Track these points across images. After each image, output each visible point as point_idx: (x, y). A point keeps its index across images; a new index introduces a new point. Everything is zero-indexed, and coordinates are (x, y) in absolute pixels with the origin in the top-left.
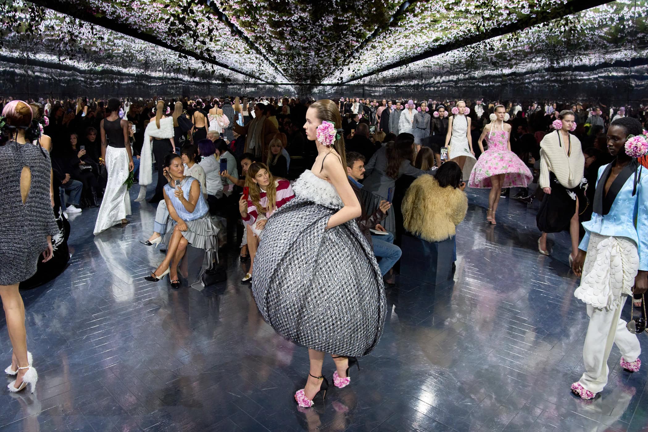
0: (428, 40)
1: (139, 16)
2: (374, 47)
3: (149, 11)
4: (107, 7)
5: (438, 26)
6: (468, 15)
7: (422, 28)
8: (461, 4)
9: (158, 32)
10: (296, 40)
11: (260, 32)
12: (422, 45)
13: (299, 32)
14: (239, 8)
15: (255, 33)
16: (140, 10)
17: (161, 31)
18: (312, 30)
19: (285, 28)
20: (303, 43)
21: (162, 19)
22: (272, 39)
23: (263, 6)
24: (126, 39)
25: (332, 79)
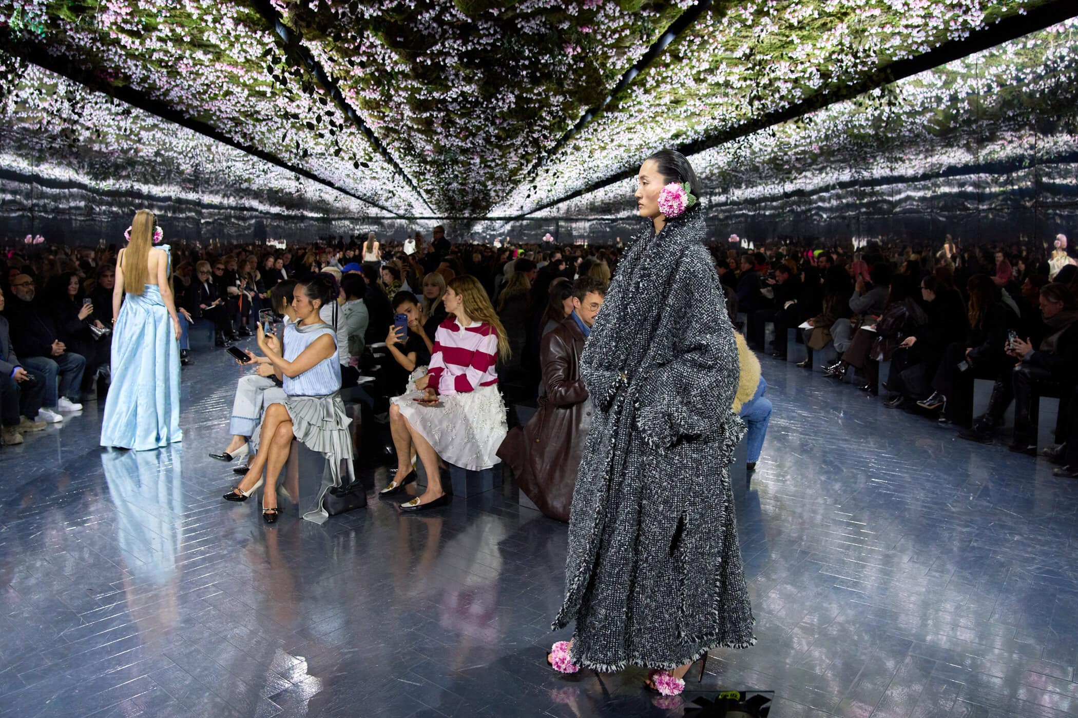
0: (664, 135)
1: (190, 86)
2: (577, 148)
3: (207, 78)
4: (134, 68)
5: (681, 109)
6: (730, 91)
7: (656, 114)
8: (718, 72)
9: (219, 119)
10: (451, 135)
11: (394, 120)
12: (655, 145)
13: (458, 121)
14: (361, 75)
15: (385, 122)
16: (192, 76)
17: (224, 116)
18: (479, 117)
19: (435, 114)
20: (462, 141)
21: (228, 93)
22: (413, 134)
23: (402, 73)
24: (162, 130)
25: (505, 208)
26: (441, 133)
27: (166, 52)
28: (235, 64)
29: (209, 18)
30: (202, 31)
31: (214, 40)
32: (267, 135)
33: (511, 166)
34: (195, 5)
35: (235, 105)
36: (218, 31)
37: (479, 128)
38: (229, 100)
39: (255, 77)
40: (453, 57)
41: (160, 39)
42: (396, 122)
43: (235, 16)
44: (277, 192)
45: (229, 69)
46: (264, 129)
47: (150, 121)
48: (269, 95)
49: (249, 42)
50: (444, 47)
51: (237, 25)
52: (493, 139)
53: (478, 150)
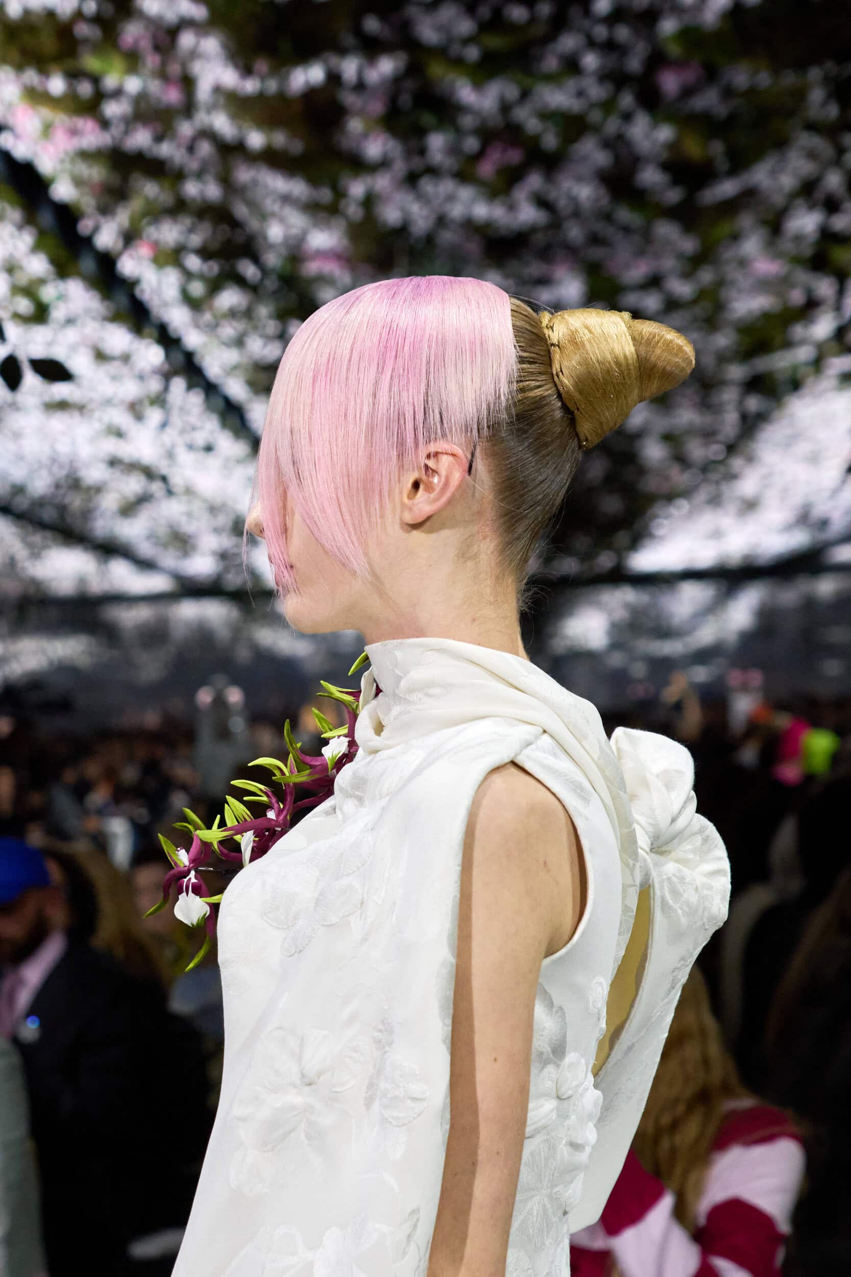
13: (466, 93)
15: (105, 124)
18: (572, 66)
19: (350, 67)
22: (244, 174)
25: (725, 519)
26: (384, 164)
37: (574, 126)
42: (161, 120)
52: (650, 176)
53: (575, 233)
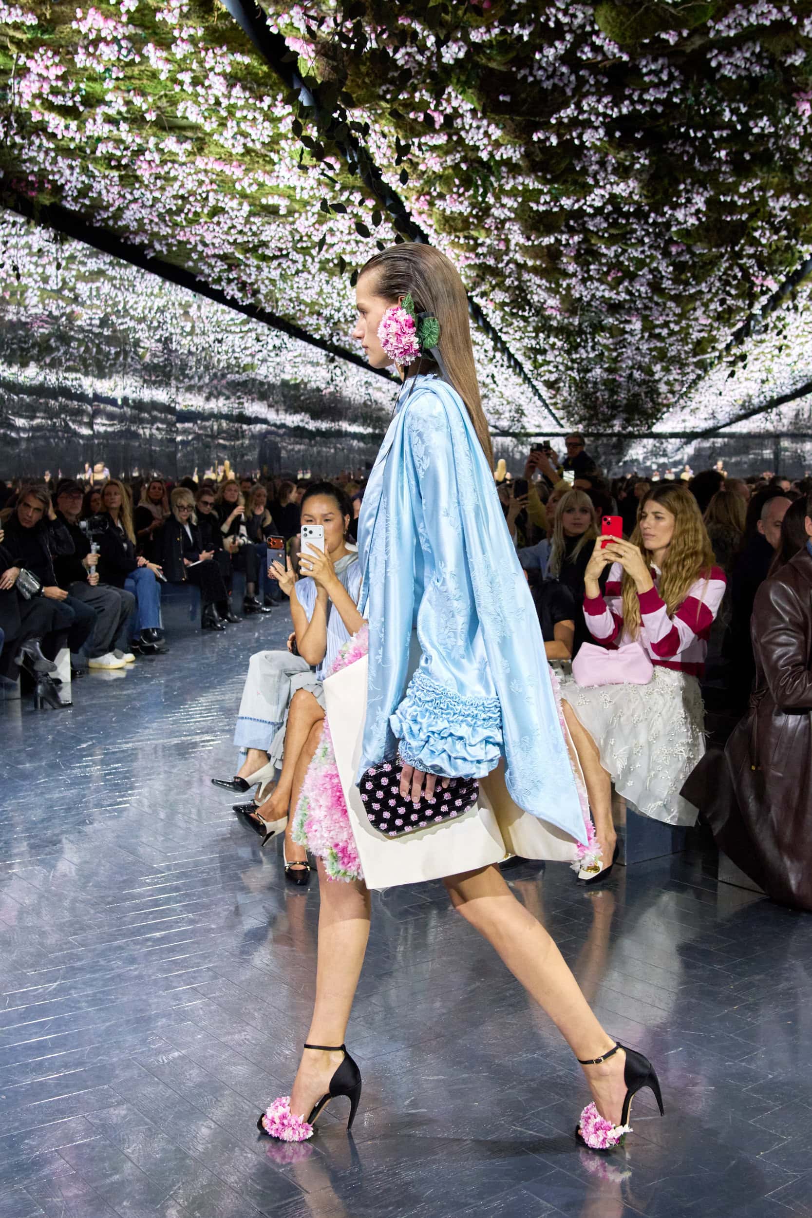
1: (155, 200)
3: (182, 186)
4: (67, 172)
9: (202, 257)
10: (591, 278)
13: (604, 250)
14: (437, 169)
15: (478, 255)
16: (159, 183)
17: (210, 251)
18: (641, 242)
19: (564, 238)
20: (612, 289)
21: (217, 211)
22: (526, 276)
23: (507, 162)
24: (112, 279)
25: (685, 415)
26: (574, 275)
27: (119, 141)
28: (227, 158)
29: (186, 77)
30: (173, 102)
31: (194, 117)
32: (280, 284)
33: (695, 336)
34: (165, 54)
35: (227, 233)
36: (201, 100)
37: (640, 264)
38: (219, 223)
39: (261, 180)
40: (596, 129)
41: (109, 120)
42: (498, 255)
43: (228, 70)
44: (297, 386)
45: (218, 167)
46: (275, 274)
47: (93, 264)
48: (282, 212)
49: (250, 117)
50: (581, 111)
51: (231, 86)
52: (667, 284)
53: (639, 305)
